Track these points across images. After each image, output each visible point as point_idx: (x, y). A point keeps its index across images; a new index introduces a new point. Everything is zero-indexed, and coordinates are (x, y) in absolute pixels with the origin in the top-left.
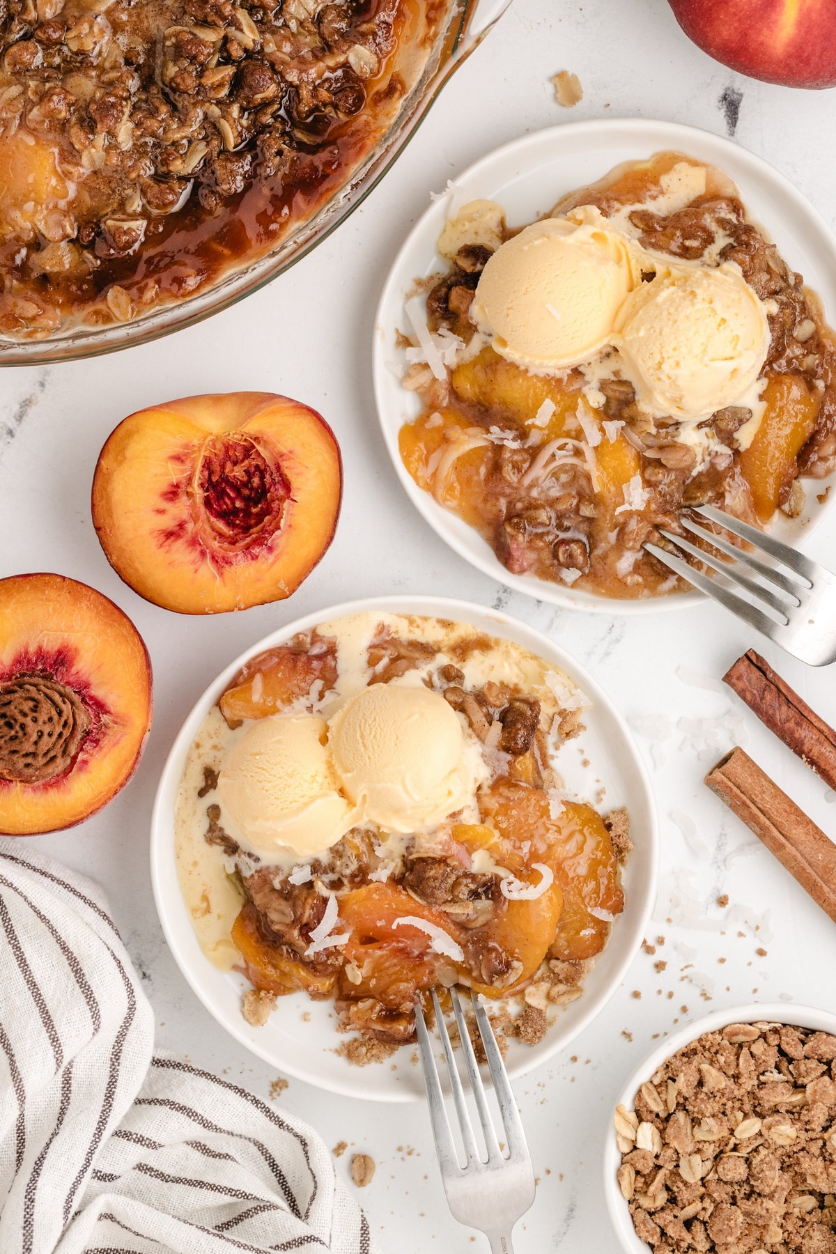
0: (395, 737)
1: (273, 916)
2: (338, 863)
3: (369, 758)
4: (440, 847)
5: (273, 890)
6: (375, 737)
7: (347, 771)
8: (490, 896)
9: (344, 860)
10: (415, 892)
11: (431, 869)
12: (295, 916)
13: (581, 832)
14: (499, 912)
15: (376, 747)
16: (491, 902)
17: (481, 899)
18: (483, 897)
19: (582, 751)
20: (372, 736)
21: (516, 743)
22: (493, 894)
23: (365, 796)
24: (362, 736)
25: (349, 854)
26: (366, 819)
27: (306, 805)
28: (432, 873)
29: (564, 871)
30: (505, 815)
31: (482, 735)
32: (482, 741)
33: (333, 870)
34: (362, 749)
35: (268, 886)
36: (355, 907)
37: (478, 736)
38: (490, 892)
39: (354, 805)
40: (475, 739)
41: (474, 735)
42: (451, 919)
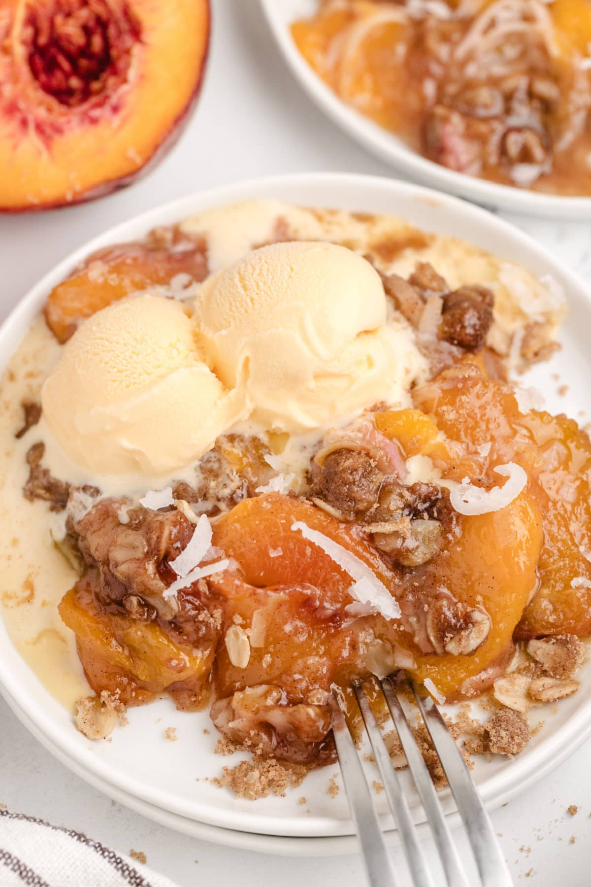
1: (118, 555)
2: (213, 484)
4: (360, 435)
5: (119, 524)
8: (436, 514)
9: (220, 479)
10: (326, 500)
11: (347, 459)
12: (149, 545)
13: (564, 442)
14: (450, 537)
16: (437, 524)
17: (422, 518)
18: (426, 515)
19: (556, 377)
21: (463, 327)
22: (440, 512)
25: (228, 471)
28: (349, 463)
29: (542, 490)
30: (452, 403)
31: (414, 317)
32: (413, 322)
33: (205, 497)
35: (110, 519)
36: (238, 526)
37: (409, 319)
38: (435, 510)
39: (232, 388)
40: (404, 323)
41: (402, 319)
42: (377, 549)
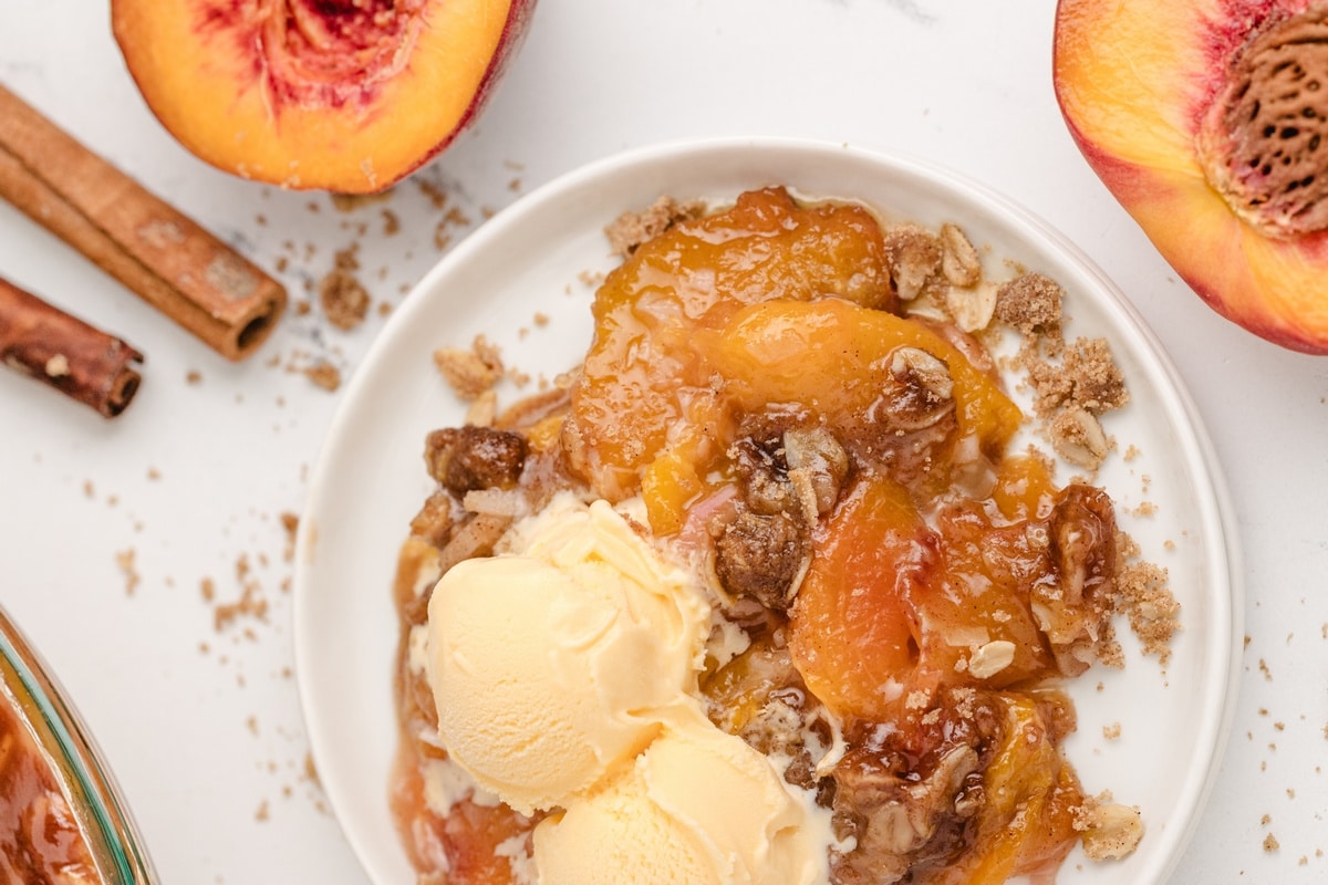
0: (503, 685)
1: (903, 840)
2: (782, 737)
3: (554, 723)
4: (693, 553)
5: (859, 850)
6: (513, 724)
7: (594, 759)
8: (775, 440)
9: (774, 729)
10: (790, 581)
11: (733, 563)
12: (888, 799)
13: (635, 299)
14: (801, 416)
15: (530, 716)
16: (787, 436)
17: (784, 456)
18: (779, 452)
19: (523, 333)
20: (513, 729)
21: (500, 458)
22: (771, 436)
23: (632, 713)
24: (520, 747)
25: (761, 721)
26: (682, 698)
27: (669, 818)
28: (740, 560)
29: (709, 314)
30: (619, 448)
31: (500, 523)
32: (508, 522)
33: (800, 745)
34: (541, 740)
35: (854, 862)
36: (844, 689)
37: (502, 531)
38: (769, 442)
39: (661, 726)
40: (510, 534)
41: (504, 539)
42: (835, 506)
